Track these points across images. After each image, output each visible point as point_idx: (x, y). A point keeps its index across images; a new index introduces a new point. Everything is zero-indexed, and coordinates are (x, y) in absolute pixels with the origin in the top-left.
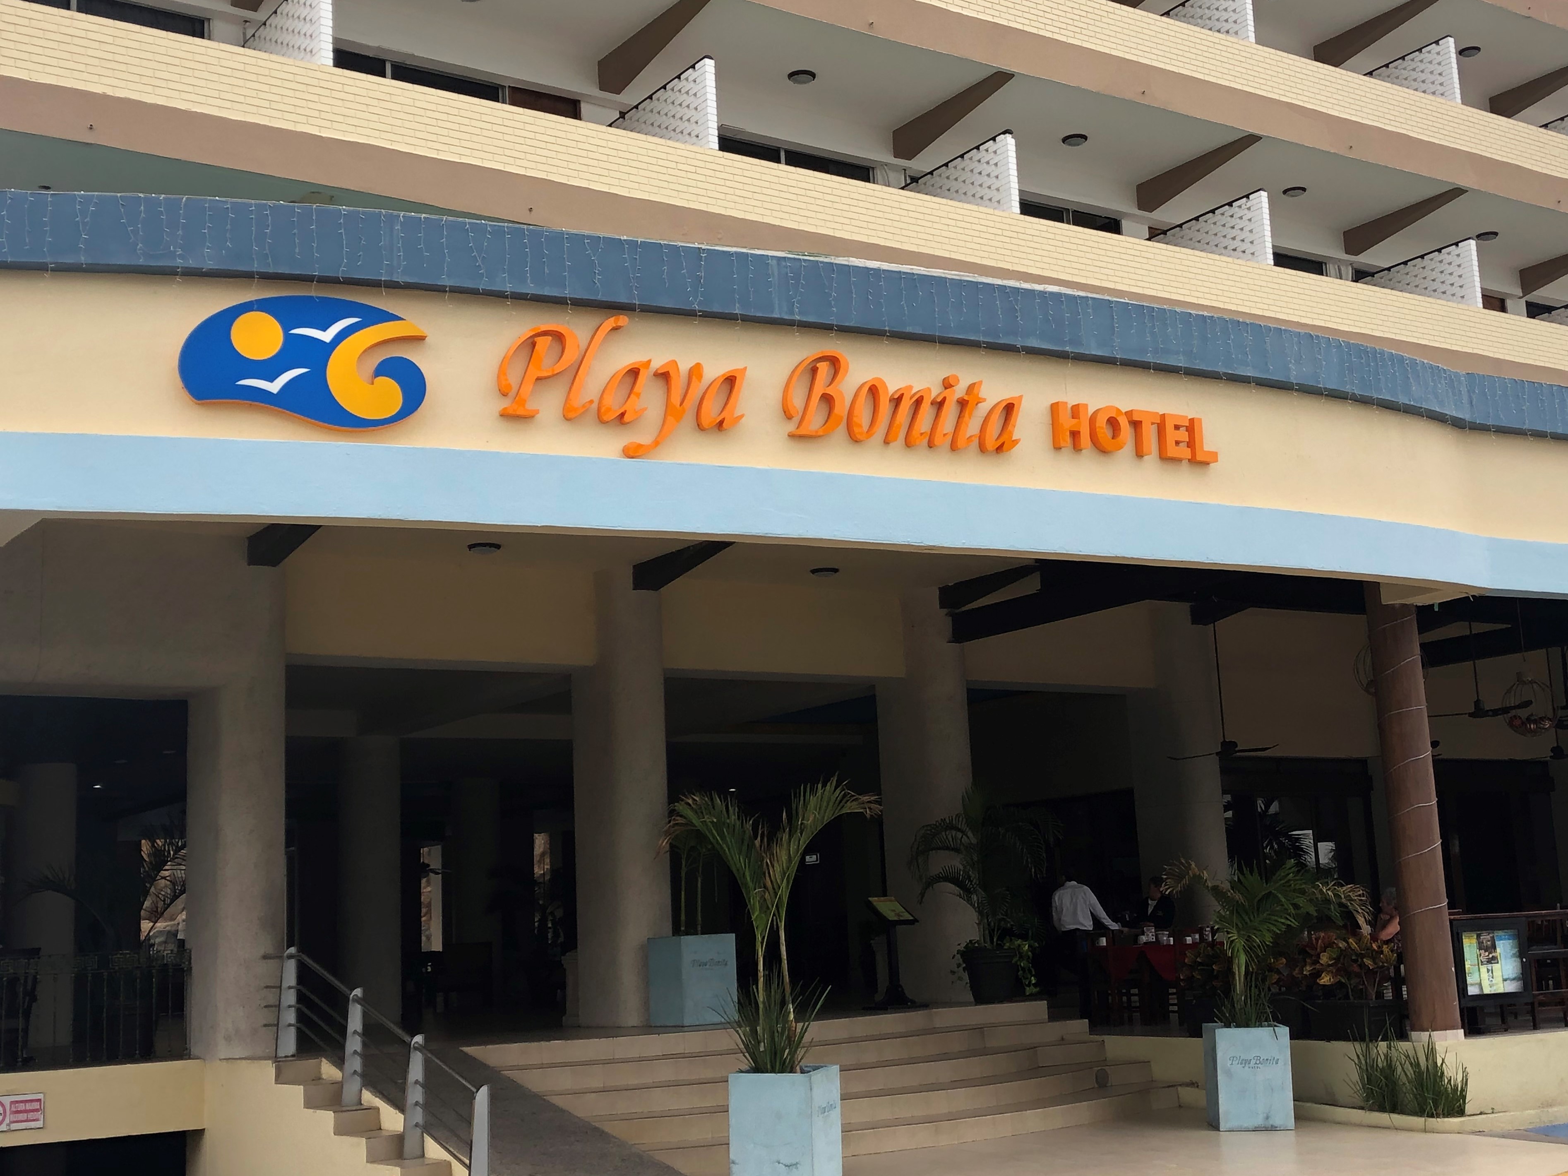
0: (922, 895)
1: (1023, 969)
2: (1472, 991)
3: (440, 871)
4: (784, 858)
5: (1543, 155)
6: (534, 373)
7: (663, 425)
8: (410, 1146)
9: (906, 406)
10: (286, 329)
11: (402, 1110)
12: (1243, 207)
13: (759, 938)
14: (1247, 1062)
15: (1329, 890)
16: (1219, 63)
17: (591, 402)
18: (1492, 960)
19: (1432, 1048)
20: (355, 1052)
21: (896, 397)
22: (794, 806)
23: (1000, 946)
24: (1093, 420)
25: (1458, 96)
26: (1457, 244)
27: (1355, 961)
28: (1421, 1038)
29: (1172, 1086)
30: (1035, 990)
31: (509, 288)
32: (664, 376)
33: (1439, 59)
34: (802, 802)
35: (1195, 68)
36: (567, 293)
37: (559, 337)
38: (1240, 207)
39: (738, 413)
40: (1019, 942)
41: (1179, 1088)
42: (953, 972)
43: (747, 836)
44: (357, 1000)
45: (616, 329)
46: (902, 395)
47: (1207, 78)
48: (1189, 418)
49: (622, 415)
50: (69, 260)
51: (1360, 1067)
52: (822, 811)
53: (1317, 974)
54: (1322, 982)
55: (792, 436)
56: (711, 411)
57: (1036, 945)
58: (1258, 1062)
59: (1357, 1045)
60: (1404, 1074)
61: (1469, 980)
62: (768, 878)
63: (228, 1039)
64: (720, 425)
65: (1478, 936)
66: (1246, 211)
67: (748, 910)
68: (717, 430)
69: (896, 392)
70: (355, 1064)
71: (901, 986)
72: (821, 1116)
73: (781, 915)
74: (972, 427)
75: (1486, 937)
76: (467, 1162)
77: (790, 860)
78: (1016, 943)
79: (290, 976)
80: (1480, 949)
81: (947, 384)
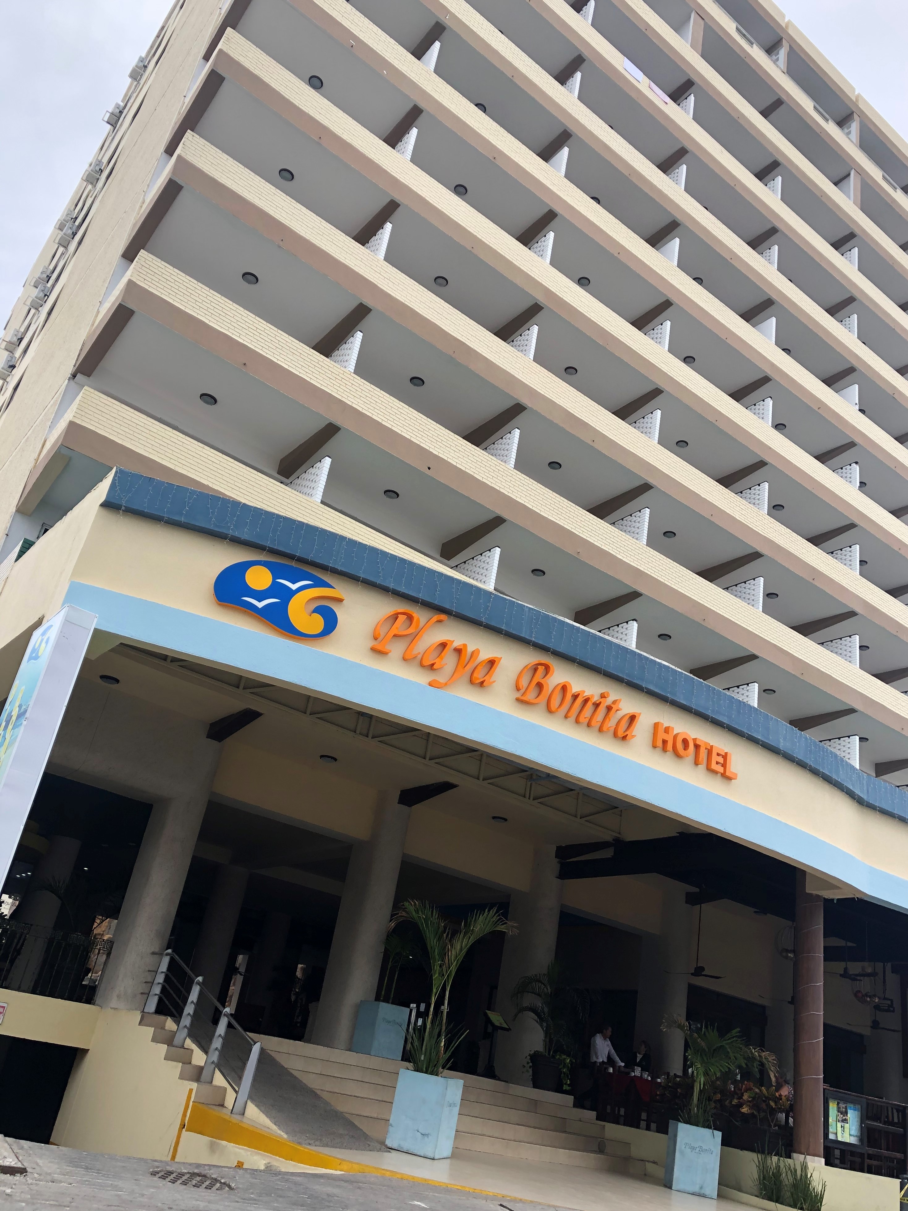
0: (516, 1016)
1: (564, 1073)
2: (831, 1137)
3: (243, 974)
4: (459, 947)
5: (897, 704)
6: (394, 631)
7: (453, 675)
8: (205, 1074)
9: (579, 701)
10: (274, 578)
11: (206, 1052)
12: (745, 689)
13: (434, 990)
14: (693, 1148)
15: (756, 1051)
16: (743, 616)
17: (419, 653)
18: (845, 1121)
19: (806, 1166)
20: (189, 1014)
21: (576, 694)
22: (469, 921)
23: (553, 1057)
24: (675, 737)
25: (858, 664)
26: (849, 737)
27: (764, 1101)
28: (798, 1158)
29: (642, 1160)
30: (568, 1088)
31: (392, 586)
32: (459, 651)
33: (850, 644)
34: (474, 919)
35: (731, 615)
36: (420, 596)
37: (410, 618)
38: (743, 689)
39: (492, 680)
40: (565, 1056)
41: (647, 1163)
42: (524, 1066)
43: (440, 930)
44: (198, 983)
45: (440, 621)
46: (579, 694)
47: (736, 622)
48: (725, 752)
49: (433, 665)
50: (176, 518)
51: (759, 1169)
52: (485, 925)
53: (741, 1105)
54: (743, 1110)
55: (518, 700)
56: (479, 675)
57: (574, 1061)
58: (701, 1150)
59: (759, 1156)
60: (787, 1179)
61: (831, 1130)
62: (447, 958)
63: (119, 996)
64: (482, 684)
65: (838, 1104)
66: (746, 692)
67: (432, 974)
68: (479, 685)
69: (575, 692)
70: (186, 1021)
71: (494, 1066)
72: (448, 1108)
73: (449, 980)
74: (612, 723)
75: (842, 1105)
76: (237, 1089)
77: (461, 950)
78: (563, 1057)
79: (164, 966)
80: (838, 1112)
81: (603, 696)
